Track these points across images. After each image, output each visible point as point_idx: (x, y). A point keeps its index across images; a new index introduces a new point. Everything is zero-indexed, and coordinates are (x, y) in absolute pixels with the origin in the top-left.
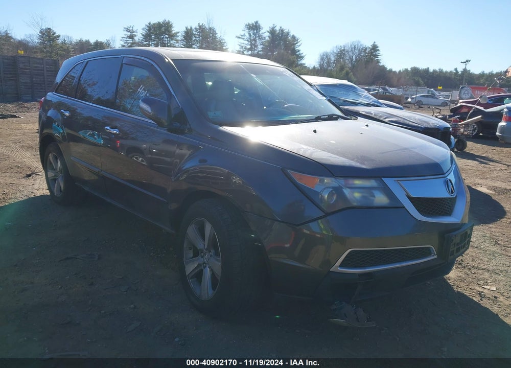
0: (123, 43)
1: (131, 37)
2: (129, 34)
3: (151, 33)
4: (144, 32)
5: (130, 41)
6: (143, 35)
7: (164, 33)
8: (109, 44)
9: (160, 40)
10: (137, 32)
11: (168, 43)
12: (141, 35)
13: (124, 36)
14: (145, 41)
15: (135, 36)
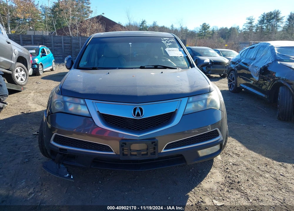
0: (244, 27)
1: (251, 23)
2: (249, 21)
3: (264, 19)
4: (259, 19)
5: (249, 25)
6: (259, 21)
7: (273, 18)
8: (238, 29)
9: (270, 23)
10: (255, 20)
11: (275, 25)
12: (258, 21)
13: (246, 23)
14: (260, 25)
15: (253, 22)
